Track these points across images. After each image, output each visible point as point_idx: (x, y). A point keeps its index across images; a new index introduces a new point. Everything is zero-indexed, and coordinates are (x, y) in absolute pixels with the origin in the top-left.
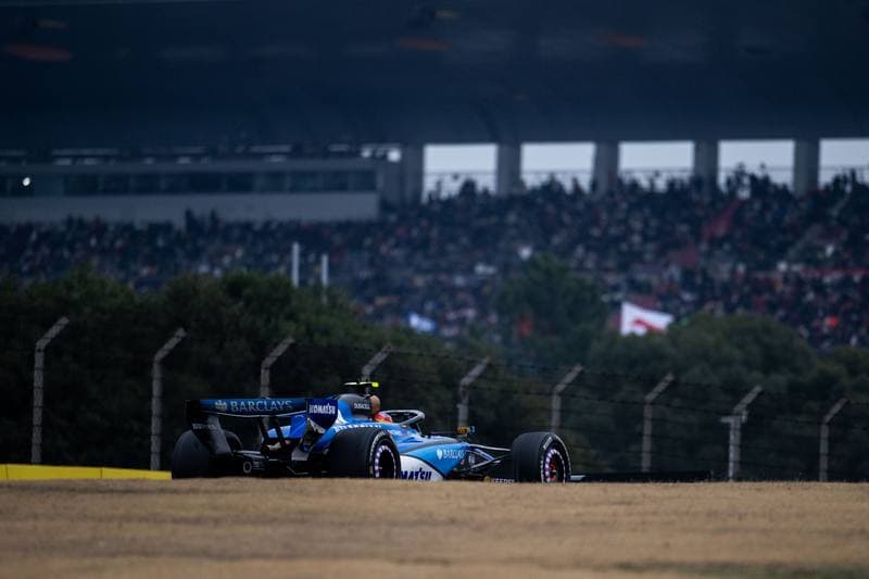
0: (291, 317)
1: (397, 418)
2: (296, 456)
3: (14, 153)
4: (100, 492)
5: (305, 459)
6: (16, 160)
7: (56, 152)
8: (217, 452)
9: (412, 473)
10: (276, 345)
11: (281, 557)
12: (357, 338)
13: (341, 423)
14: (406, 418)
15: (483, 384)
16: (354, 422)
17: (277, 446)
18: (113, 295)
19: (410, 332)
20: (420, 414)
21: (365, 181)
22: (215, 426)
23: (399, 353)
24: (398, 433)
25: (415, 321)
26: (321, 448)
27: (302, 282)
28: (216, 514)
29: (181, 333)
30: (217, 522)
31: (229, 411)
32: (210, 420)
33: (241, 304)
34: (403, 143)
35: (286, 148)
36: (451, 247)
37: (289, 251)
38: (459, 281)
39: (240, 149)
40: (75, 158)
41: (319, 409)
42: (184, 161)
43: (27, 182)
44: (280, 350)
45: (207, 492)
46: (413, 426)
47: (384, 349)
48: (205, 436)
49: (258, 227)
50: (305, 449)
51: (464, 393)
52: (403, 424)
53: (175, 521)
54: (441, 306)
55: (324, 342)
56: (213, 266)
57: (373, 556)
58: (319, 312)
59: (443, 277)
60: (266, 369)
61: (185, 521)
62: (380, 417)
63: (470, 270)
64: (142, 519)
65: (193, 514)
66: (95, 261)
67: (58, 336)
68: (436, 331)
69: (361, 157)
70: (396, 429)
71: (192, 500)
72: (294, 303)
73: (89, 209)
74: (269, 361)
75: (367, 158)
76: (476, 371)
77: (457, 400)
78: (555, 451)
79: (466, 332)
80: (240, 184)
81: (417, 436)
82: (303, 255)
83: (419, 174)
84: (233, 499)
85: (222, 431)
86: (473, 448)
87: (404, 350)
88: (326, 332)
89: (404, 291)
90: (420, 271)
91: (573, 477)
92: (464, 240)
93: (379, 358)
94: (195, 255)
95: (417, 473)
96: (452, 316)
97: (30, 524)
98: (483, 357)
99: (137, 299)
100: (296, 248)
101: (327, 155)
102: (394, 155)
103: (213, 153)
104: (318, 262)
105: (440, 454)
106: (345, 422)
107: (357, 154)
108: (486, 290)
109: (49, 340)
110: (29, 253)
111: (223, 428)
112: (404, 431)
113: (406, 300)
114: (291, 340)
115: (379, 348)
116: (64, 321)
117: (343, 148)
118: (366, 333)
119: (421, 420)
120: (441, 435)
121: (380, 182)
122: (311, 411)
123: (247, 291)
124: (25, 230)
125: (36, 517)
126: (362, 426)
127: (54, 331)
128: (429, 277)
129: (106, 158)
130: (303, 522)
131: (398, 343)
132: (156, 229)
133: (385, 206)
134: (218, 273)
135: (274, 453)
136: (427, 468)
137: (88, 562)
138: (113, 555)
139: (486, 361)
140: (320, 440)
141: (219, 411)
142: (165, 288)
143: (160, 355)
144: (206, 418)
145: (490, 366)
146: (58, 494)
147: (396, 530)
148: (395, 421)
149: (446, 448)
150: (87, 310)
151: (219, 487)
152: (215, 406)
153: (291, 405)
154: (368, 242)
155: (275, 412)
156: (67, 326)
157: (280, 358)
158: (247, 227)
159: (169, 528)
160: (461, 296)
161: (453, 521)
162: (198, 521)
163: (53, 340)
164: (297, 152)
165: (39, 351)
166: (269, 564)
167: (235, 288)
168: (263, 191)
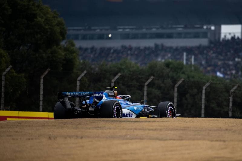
0: (183, 73)
1: (123, 98)
2: (90, 109)
3: (106, 28)
4: (128, 122)
5: (93, 110)
6: (107, 29)
7: (119, 27)
8: (67, 108)
9: (127, 114)
10: (179, 81)
11: (178, 140)
12: (202, 79)
13: (105, 99)
14: (126, 97)
15: (237, 91)
16: (109, 99)
17: (85, 106)
18: (133, 67)
19: (217, 77)
20: (130, 96)
21: (205, 35)
22: (67, 100)
23: (213, 83)
24: (122, 102)
25: (218, 74)
26: (99, 106)
27: (187, 63)
28: (161, 128)
29: (152, 77)
30: (161, 130)
31: (70, 96)
32: (65, 98)
33: (169, 69)
34: (215, 24)
35: (182, 26)
36: (229, 54)
37: (183, 55)
38: (231, 63)
39: (170, 26)
40: (124, 29)
41: (98, 95)
42: (154, 30)
43: (110, 36)
44: (180, 82)
45: (158, 122)
46: (128, 100)
47: (209, 82)
48: (63, 103)
49: (174, 48)
50: (93, 107)
51: (231, 94)
52: (124, 99)
53: (149, 130)
54: (226, 70)
55: (192, 80)
56: (162, 59)
57: (204, 139)
58: (191, 72)
59: (226, 62)
60: (176, 87)
61: (152, 130)
62: (117, 97)
63: (234, 60)
64: (140, 129)
65: (154, 128)
66: (129, 57)
67: (118, 78)
68: (224, 77)
69: (203, 29)
70: (122, 101)
71: (154, 124)
72: (184, 69)
73: (128, 43)
74: (177, 85)
75: (205, 29)
76: (235, 88)
77: (230, 96)
78: (171, 107)
79: (233, 77)
80: (170, 36)
81: (129, 103)
82: (187, 56)
83: (220, 33)
84: (166, 124)
85: (69, 102)
86: (146, 107)
87: (215, 82)
88: (193, 77)
89: (216, 66)
90: (220, 60)
91: (176, 115)
92: (232, 52)
93: (208, 84)
94: (157, 56)
95: (128, 114)
96: (229, 73)
97: (108, 130)
98: (237, 84)
99: (140, 68)
100: (185, 54)
101: (194, 28)
102: (213, 28)
103: (162, 27)
104: (191, 58)
105: (135, 108)
106: (106, 99)
107: (202, 28)
108: (238, 66)
109: (115, 80)
110: (110, 55)
111: (69, 101)
112: (125, 101)
113: (216, 68)
114: (183, 79)
115: (208, 81)
116: (120, 74)
117: (198, 26)
118: (204, 77)
119: (130, 98)
120: (137, 103)
121: (209, 35)
122: (95, 95)
123: (171, 66)
124: (109, 49)
125: (110, 129)
126: (111, 100)
127: (117, 77)
128: (222, 62)
129: (132, 29)
130: (185, 130)
131: (213, 80)
132: (146, 49)
133: (211, 42)
134: (163, 61)
135: (84, 108)
136: (131, 113)
137: (124, 141)
138: (131, 139)
139: (238, 85)
140: (98, 104)
141: (68, 96)
142: (148, 65)
143: (147, 83)
144: (64, 98)
145: (239, 86)
146: (117, 122)
147: (211, 132)
148: (122, 98)
149: (137, 106)
150: (126, 71)
151: (162, 120)
152: (66, 94)
153: (89, 93)
154: (205, 52)
155: (84, 96)
156: (120, 76)
157: (180, 84)
158: (171, 48)
159: (147, 132)
160: (231, 67)
161: (227, 130)
162: (155, 130)
163: (117, 79)
164: (186, 27)
165: (113, 83)
166: (174, 142)
167: (168, 65)
168: (176, 38)
